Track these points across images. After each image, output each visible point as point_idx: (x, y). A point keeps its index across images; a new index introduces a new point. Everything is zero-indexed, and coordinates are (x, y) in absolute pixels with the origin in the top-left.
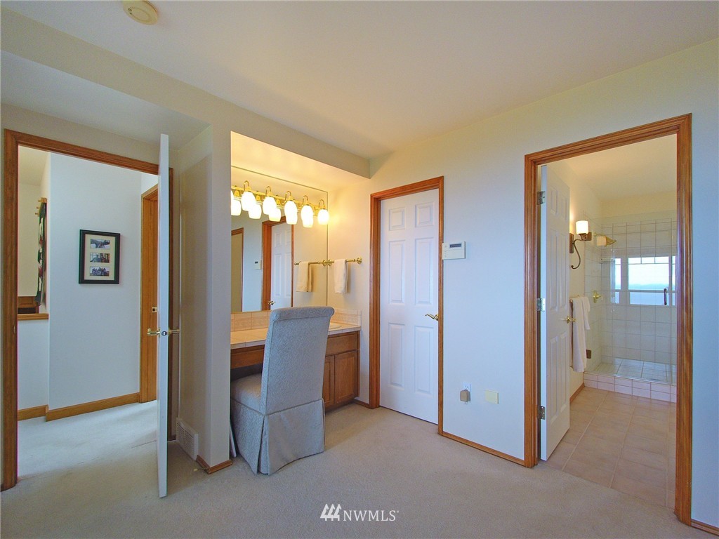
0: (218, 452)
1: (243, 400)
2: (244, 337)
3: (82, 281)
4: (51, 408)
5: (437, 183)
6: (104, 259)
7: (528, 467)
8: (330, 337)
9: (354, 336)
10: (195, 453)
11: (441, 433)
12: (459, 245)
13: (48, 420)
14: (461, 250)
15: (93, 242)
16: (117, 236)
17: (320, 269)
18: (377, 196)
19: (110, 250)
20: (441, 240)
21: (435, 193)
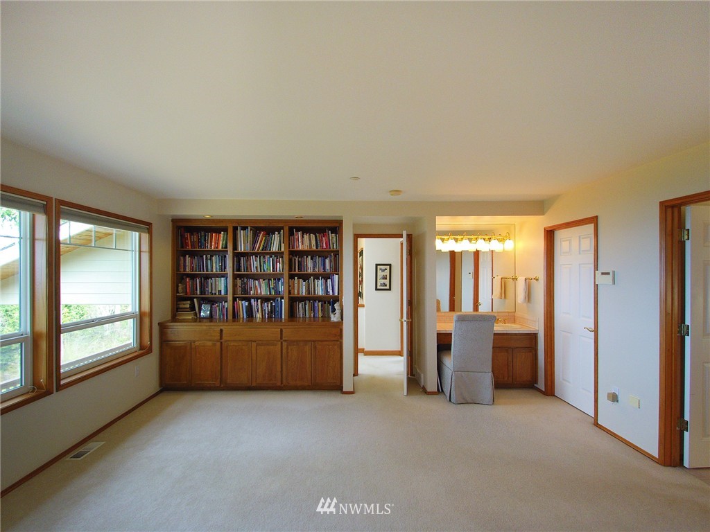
0: (432, 385)
1: (444, 362)
2: (448, 326)
3: (377, 289)
4: (366, 350)
5: (594, 220)
6: (385, 278)
7: (661, 465)
8: (495, 334)
9: (533, 337)
10: (422, 384)
11: (596, 424)
12: (608, 274)
13: (365, 355)
14: (610, 277)
15: (380, 269)
16: (390, 265)
17: (510, 283)
18: (549, 229)
19: (387, 273)
20: (596, 268)
21: (592, 226)
